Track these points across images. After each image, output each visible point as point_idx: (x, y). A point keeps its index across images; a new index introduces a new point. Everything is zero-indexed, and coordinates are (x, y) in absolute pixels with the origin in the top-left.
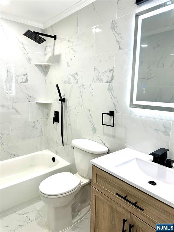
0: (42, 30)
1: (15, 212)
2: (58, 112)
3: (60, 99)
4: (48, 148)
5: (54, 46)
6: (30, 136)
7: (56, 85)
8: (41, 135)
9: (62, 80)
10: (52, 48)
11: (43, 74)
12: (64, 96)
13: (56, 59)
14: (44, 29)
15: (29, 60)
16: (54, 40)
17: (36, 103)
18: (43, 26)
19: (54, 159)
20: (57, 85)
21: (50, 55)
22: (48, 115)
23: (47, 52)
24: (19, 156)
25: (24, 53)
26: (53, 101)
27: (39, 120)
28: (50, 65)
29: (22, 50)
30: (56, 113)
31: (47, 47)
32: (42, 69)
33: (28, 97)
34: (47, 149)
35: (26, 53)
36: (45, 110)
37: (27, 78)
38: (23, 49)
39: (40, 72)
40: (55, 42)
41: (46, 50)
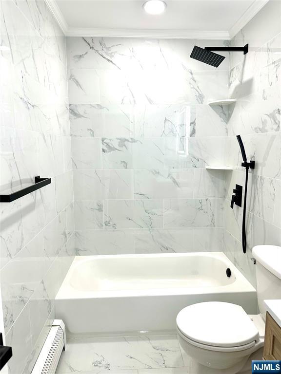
0: (226, 41)
1: (149, 340)
2: (241, 187)
3: (243, 162)
4: (222, 249)
5: (244, 65)
6: (193, 223)
7: (237, 136)
8: (211, 224)
9: (252, 127)
10: (241, 70)
11: (222, 120)
12: (253, 157)
13: (245, 89)
14: (229, 39)
15: (200, 98)
16: (245, 54)
17: (207, 169)
18: (228, 35)
19: (229, 273)
20: (239, 137)
21: (236, 83)
22: (225, 190)
23: (232, 79)
24: (174, 251)
25: (192, 88)
26: (236, 167)
27: (209, 198)
28: (234, 103)
29: (190, 84)
30: (238, 189)
31: (232, 70)
32: (221, 111)
33: (193, 160)
34: (220, 251)
35: (196, 88)
36: (221, 183)
37: (194, 129)
38: (192, 81)
39: (219, 116)
40: (245, 57)
41: (231, 76)
